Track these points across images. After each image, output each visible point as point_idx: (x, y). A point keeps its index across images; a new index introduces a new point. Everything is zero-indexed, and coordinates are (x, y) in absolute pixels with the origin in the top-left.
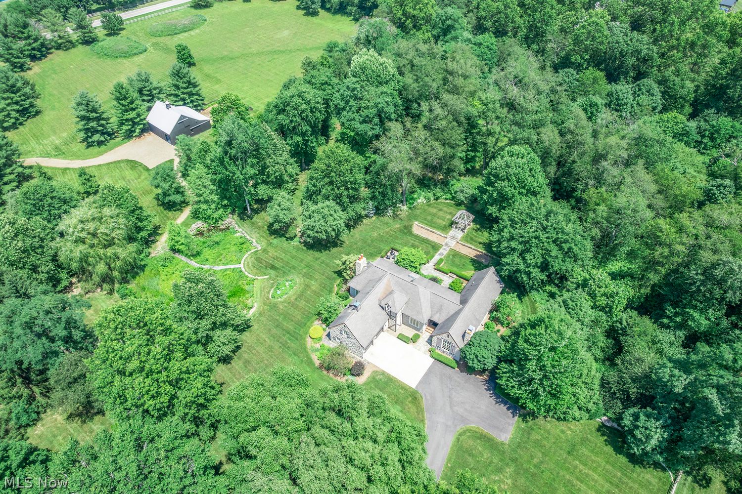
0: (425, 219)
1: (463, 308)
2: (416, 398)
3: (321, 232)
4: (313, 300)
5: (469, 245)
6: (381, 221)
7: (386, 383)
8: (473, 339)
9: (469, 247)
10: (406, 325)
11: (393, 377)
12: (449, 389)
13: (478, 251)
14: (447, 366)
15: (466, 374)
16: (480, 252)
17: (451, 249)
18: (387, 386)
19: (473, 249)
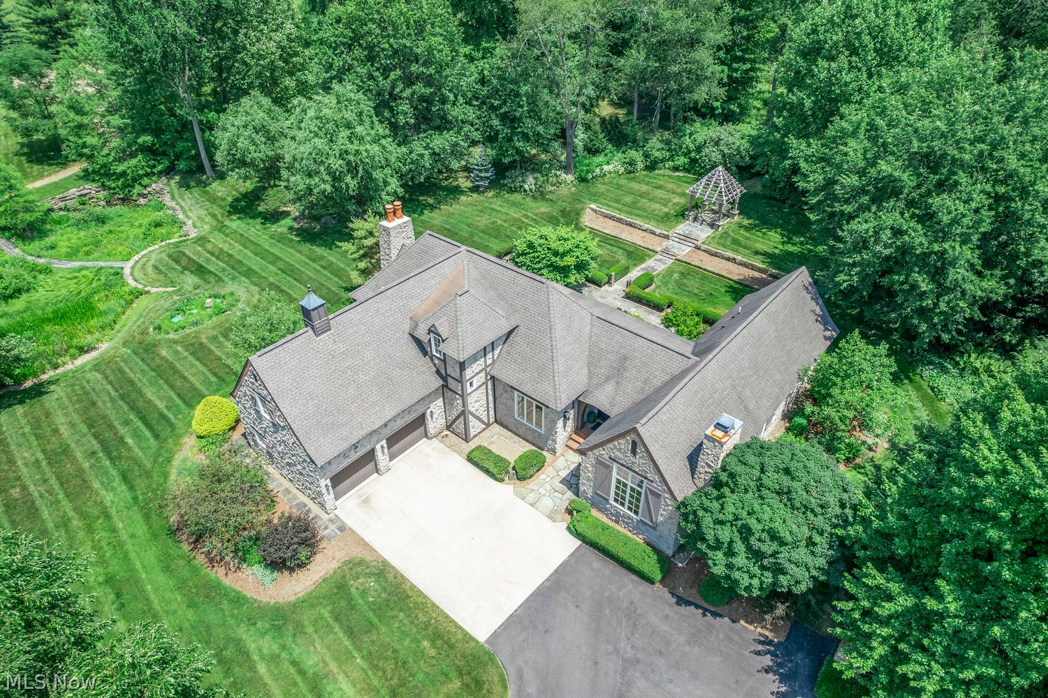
1: (697, 364)
2: (478, 683)
5: (729, 254)
6: (508, 201)
7: (379, 609)
8: (733, 461)
9: (728, 259)
10: (506, 427)
11: (413, 587)
12: (623, 659)
13: (753, 268)
14: (624, 571)
15: (700, 611)
16: (760, 270)
17: (679, 260)
18: (380, 621)
19: (740, 264)
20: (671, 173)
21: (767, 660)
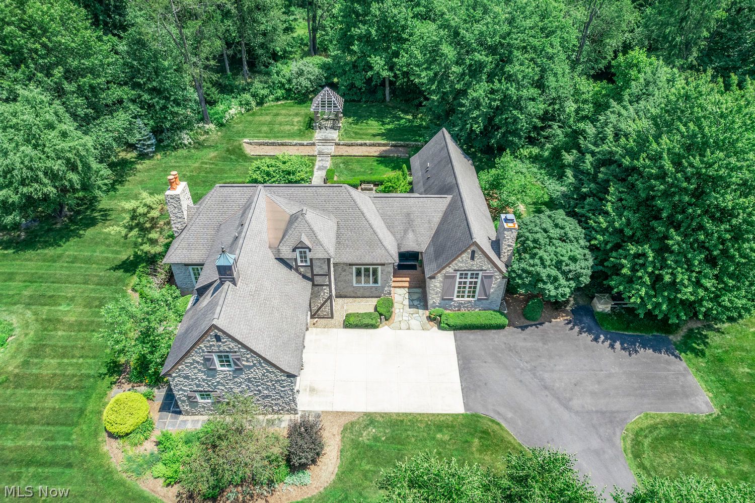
0: (260, 132)
2: (485, 432)
3: (36, 180)
4: (80, 343)
5: (360, 142)
6: (176, 157)
7: (394, 439)
9: (361, 145)
10: (346, 297)
11: (398, 414)
12: (529, 371)
13: (379, 145)
14: (486, 332)
15: (534, 327)
16: (384, 145)
17: (334, 156)
18: (402, 445)
19: (370, 146)
20: (275, 103)
21: (577, 329)
